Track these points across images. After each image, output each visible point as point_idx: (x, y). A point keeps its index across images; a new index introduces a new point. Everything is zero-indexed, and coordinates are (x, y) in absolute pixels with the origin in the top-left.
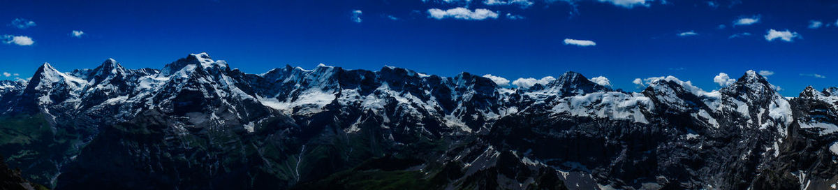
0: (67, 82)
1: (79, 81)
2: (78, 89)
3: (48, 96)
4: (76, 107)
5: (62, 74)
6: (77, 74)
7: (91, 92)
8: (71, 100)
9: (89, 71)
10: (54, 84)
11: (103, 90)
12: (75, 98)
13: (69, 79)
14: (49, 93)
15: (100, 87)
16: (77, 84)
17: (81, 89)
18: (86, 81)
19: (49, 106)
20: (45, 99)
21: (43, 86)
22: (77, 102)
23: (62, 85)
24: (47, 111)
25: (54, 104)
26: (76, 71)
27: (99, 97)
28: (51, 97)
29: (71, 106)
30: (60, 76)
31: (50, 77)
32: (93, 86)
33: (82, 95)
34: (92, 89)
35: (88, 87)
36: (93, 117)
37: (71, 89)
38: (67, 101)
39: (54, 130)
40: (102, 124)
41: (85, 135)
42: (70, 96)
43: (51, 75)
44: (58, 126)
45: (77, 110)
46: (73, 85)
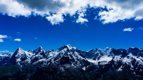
0: (26, 54)
1: (30, 54)
2: (30, 56)
3: (20, 59)
4: (29, 62)
5: (25, 51)
6: (30, 51)
7: (34, 57)
8: (27, 60)
9: (34, 50)
10: (22, 55)
11: (38, 57)
12: (29, 59)
13: (27, 53)
14: (20, 58)
15: (37, 56)
16: (29, 55)
17: (31, 56)
18: (33, 54)
19: (20, 62)
20: (19, 60)
21: (18, 55)
22: (29, 61)
23: (24, 55)
24: (19, 64)
25: (21, 61)
26: (30, 50)
27: (36, 59)
28: (21, 59)
29: (27, 62)
30: (24, 52)
31: (21, 53)
32: (35, 55)
33: (31, 58)
34: (34, 56)
35: (33, 56)
36: (34, 65)
37: (27, 56)
38: (26, 60)
39: (21, 70)
40: (37, 68)
41: (32, 71)
42: (27, 59)
43: (21, 52)
44: (23, 69)
45: (29, 63)
46: (28, 55)
